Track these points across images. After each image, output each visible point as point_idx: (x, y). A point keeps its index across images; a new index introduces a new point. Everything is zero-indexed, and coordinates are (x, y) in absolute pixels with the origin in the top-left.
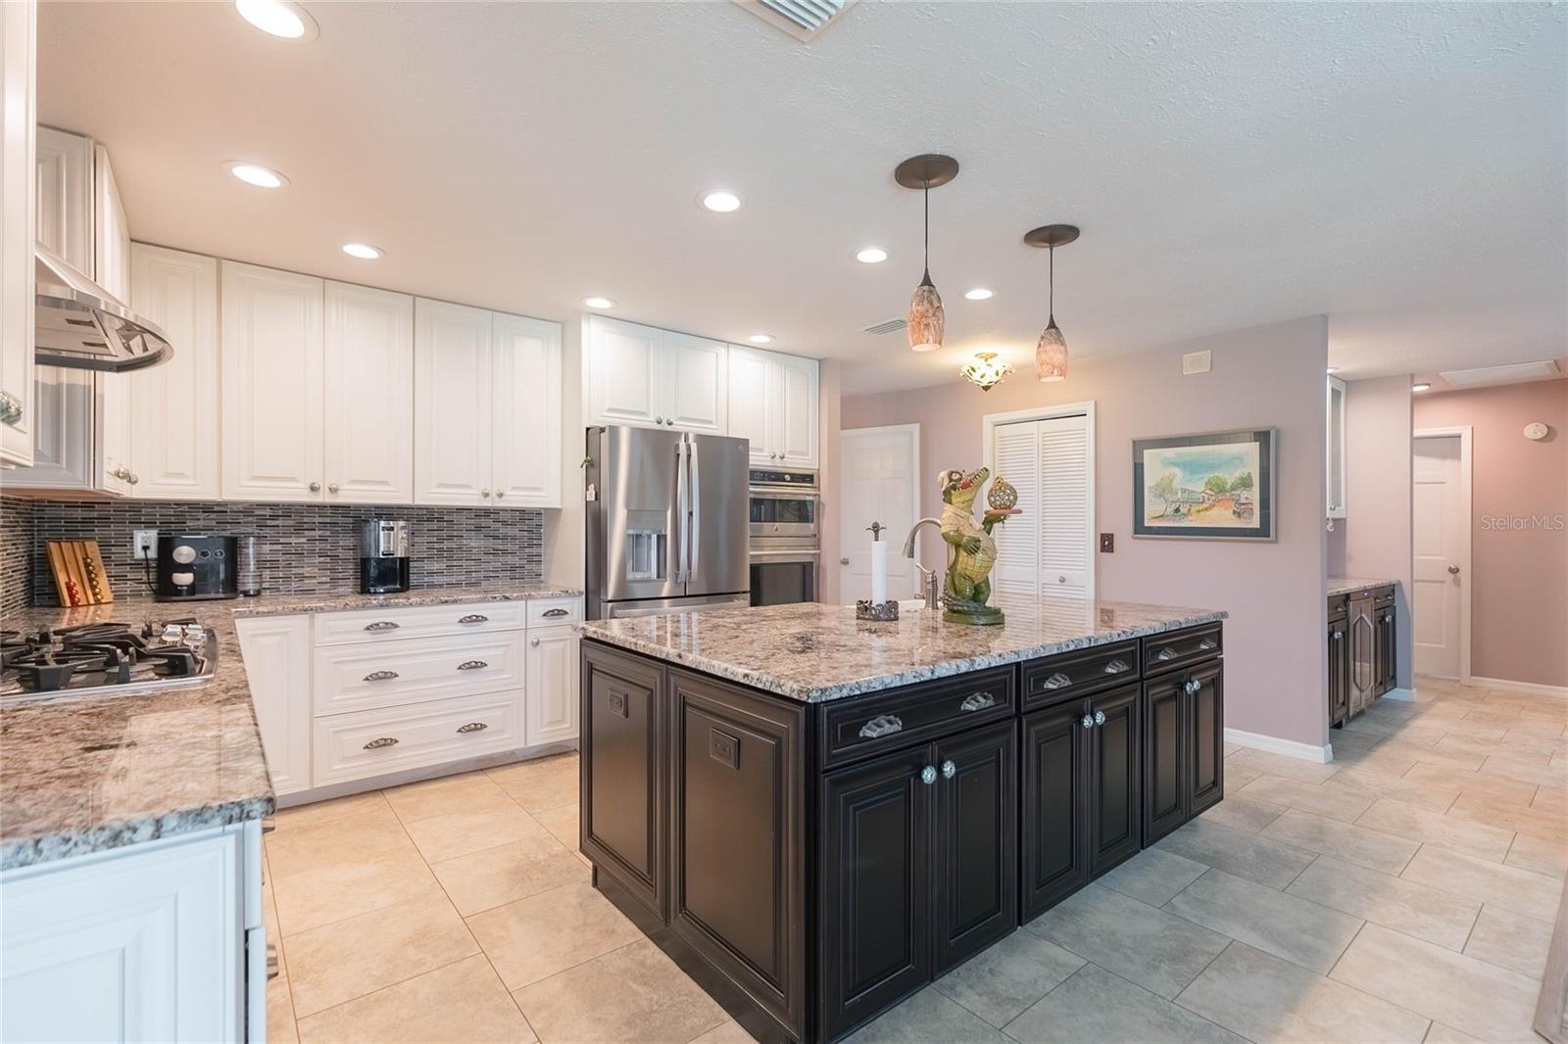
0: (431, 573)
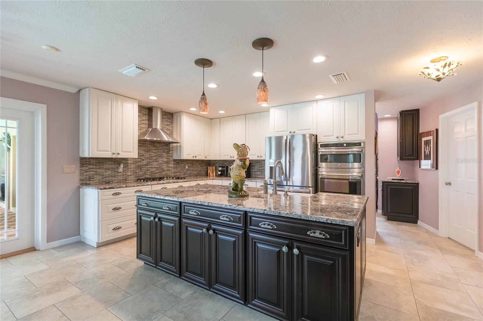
0: (258, 175)
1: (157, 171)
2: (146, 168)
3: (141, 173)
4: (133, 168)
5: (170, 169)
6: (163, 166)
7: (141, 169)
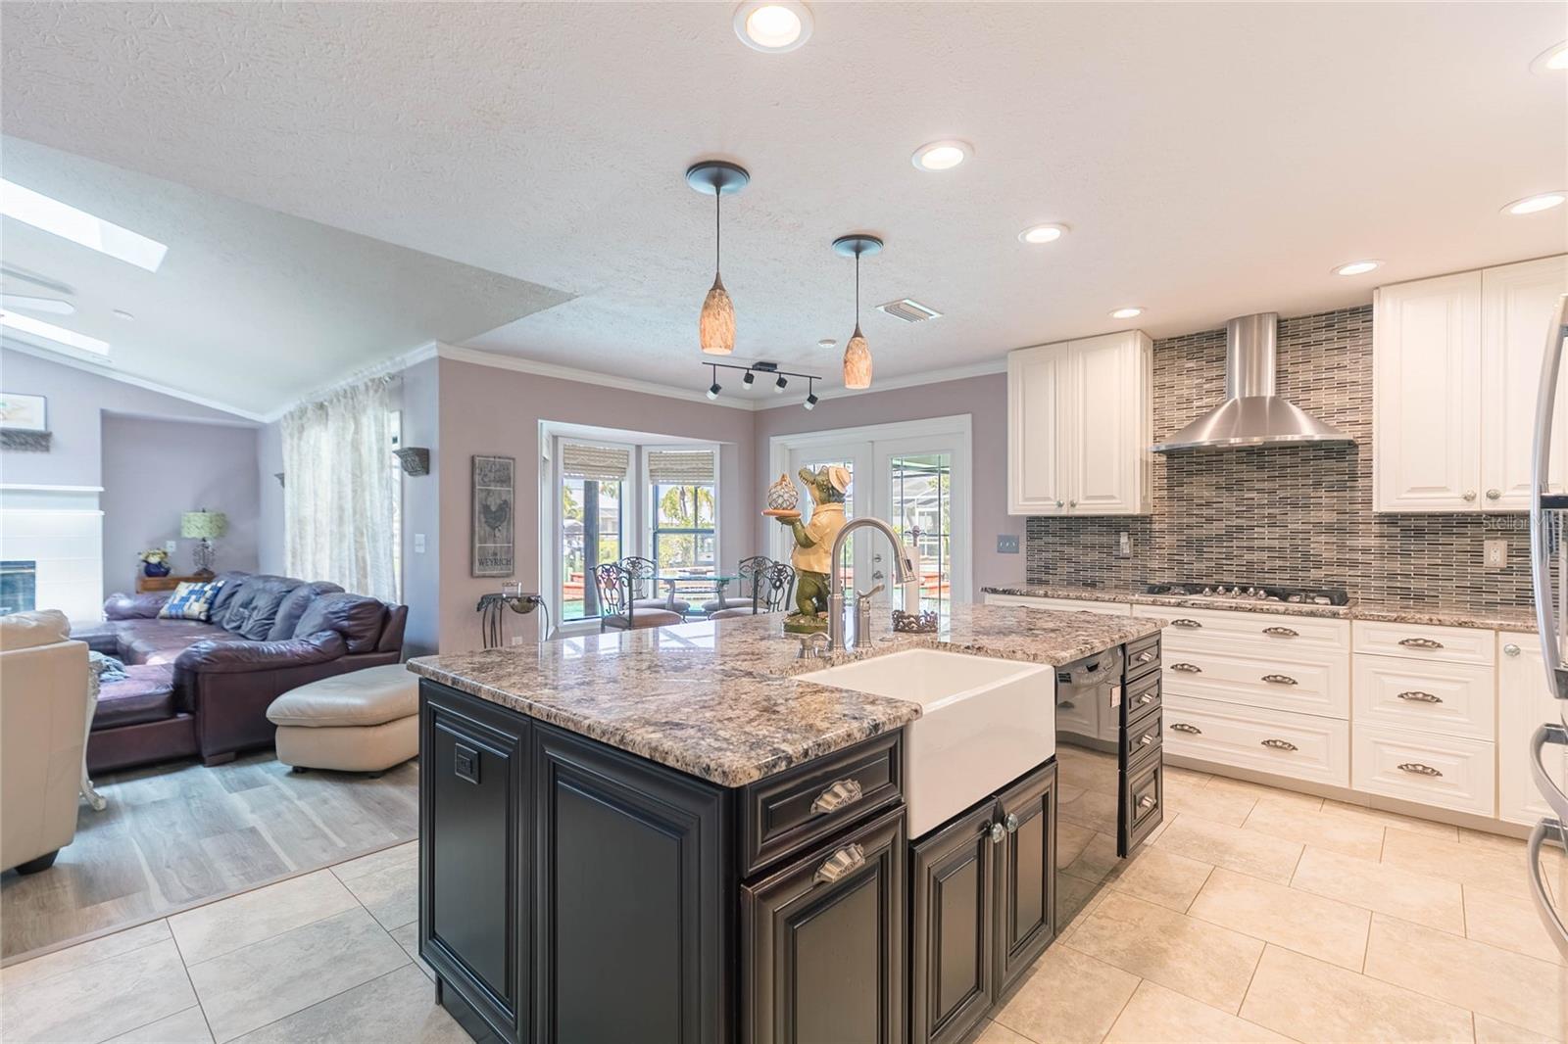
1: (1278, 563)
2: (1224, 550)
3: (1203, 566)
4: (1171, 547)
5: (1360, 557)
6: (1312, 546)
7: (1200, 551)
